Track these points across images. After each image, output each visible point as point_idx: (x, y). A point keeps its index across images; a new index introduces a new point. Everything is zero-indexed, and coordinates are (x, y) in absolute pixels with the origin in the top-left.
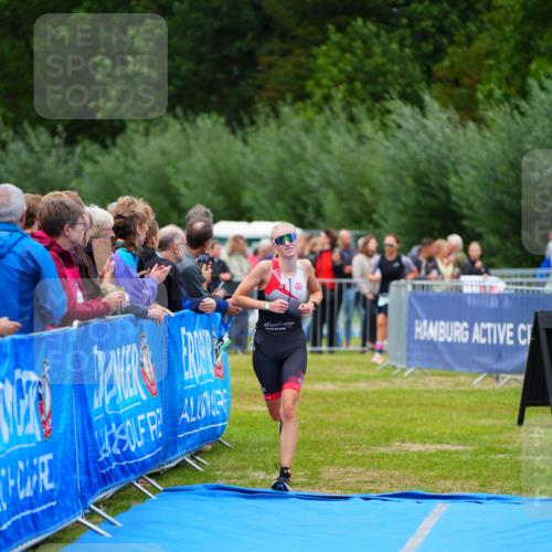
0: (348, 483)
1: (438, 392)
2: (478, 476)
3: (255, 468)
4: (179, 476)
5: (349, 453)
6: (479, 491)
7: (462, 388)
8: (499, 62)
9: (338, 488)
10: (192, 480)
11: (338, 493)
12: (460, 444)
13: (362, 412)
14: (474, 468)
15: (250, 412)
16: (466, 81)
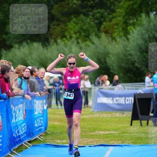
0: (84, 143)
1: (107, 118)
2: (121, 140)
3: (57, 139)
4: (36, 142)
5: (84, 134)
6: (122, 144)
7: (113, 116)
8: (119, 27)
9: (82, 144)
10: (40, 143)
11: (82, 145)
12: (115, 131)
13: (86, 123)
14: (119, 137)
15: (54, 124)
16: (110, 32)
